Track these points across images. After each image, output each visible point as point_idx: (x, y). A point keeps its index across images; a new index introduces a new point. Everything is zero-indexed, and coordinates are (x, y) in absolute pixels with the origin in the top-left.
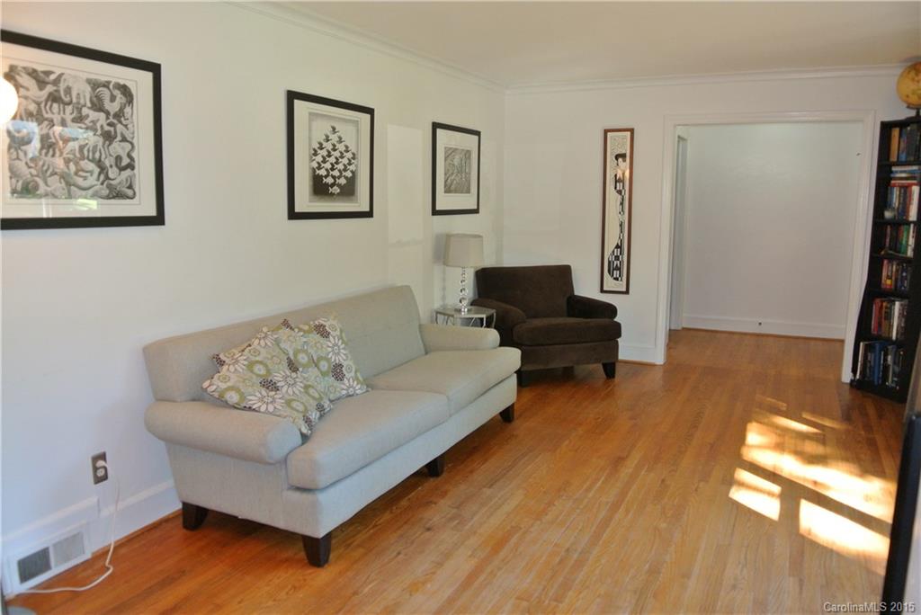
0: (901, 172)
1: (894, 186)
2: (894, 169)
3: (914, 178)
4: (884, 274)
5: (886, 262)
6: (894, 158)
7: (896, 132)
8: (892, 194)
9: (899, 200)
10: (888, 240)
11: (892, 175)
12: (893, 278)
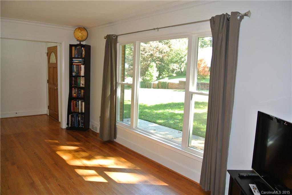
0: (76, 60)
1: (74, 65)
2: (73, 59)
3: (80, 63)
4: (73, 92)
5: (73, 88)
6: (73, 56)
7: (73, 48)
8: (73, 67)
9: (76, 69)
10: (73, 82)
11: (73, 61)
12: (76, 94)
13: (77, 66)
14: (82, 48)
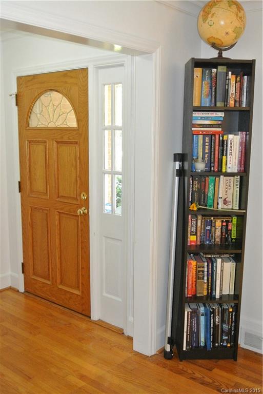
1: (196, 133)
2: (194, 115)
3: (221, 126)
5: (190, 217)
6: (196, 103)
9: (204, 150)
11: (193, 122)
12: (199, 234)
13: (207, 139)
14: (230, 73)
